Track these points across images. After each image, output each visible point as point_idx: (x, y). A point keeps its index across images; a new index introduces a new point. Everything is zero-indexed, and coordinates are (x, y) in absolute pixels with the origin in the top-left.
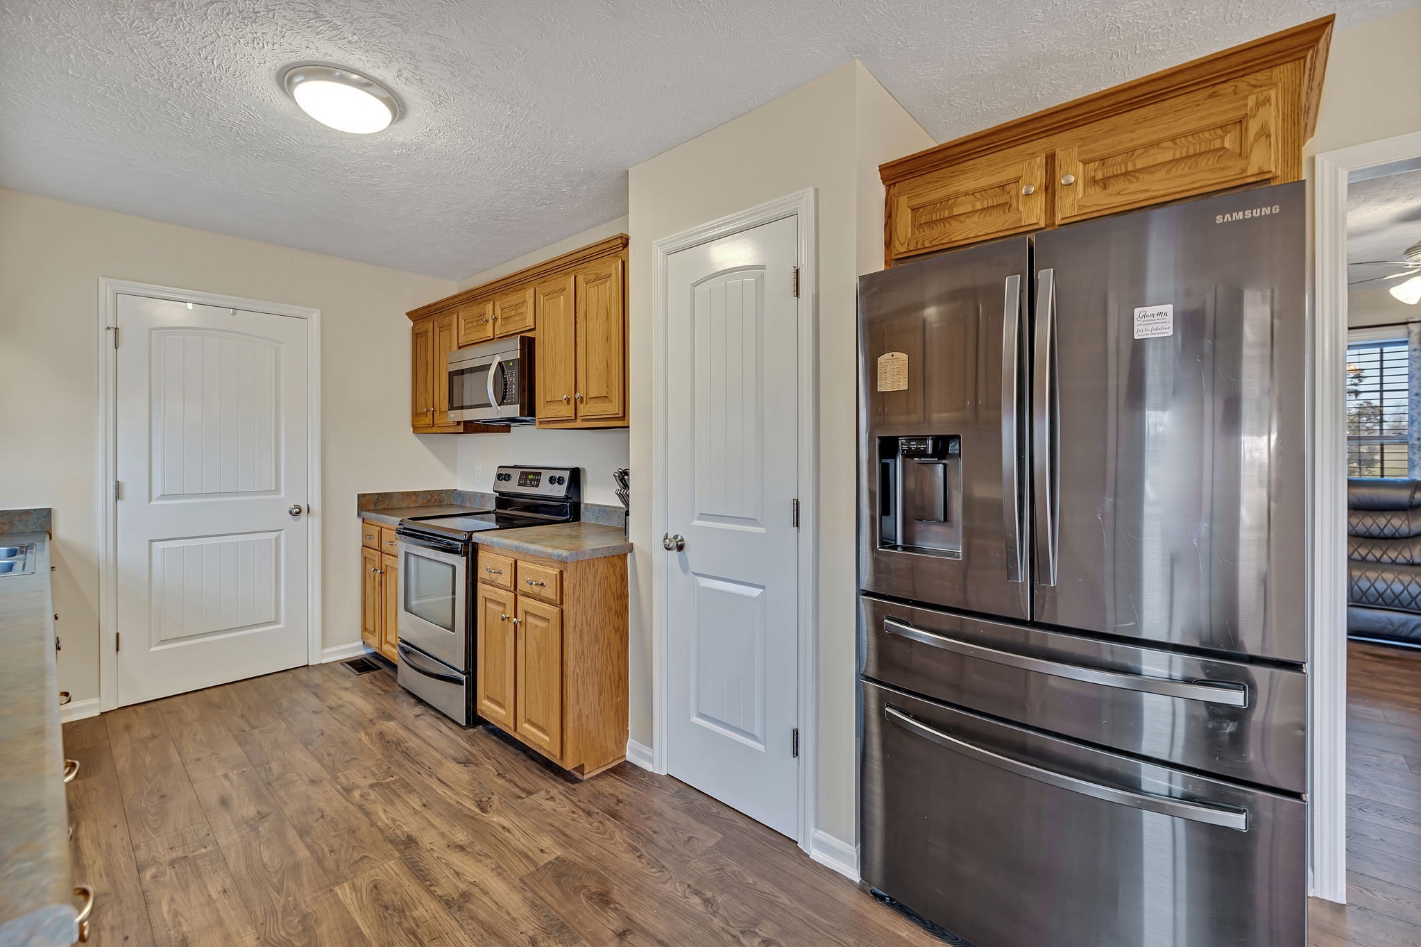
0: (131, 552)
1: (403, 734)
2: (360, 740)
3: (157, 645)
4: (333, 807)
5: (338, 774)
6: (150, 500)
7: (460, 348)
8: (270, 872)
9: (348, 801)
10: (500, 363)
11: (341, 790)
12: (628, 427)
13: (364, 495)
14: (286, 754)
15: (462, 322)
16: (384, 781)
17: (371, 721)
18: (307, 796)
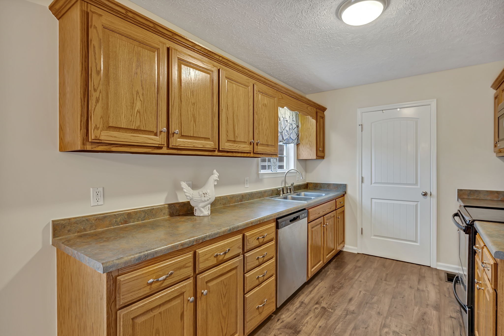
0: (366, 202)
1: (435, 321)
2: (414, 310)
3: (373, 236)
4: (373, 328)
5: (389, 317)
6: (371, 184)
8: (334, 332)
9: (380, 330)
11: (383, 324)
13: (461, 190)
14: (383, 297)
16: (401, 334)
17: (427, 305)
18: (371, 317)
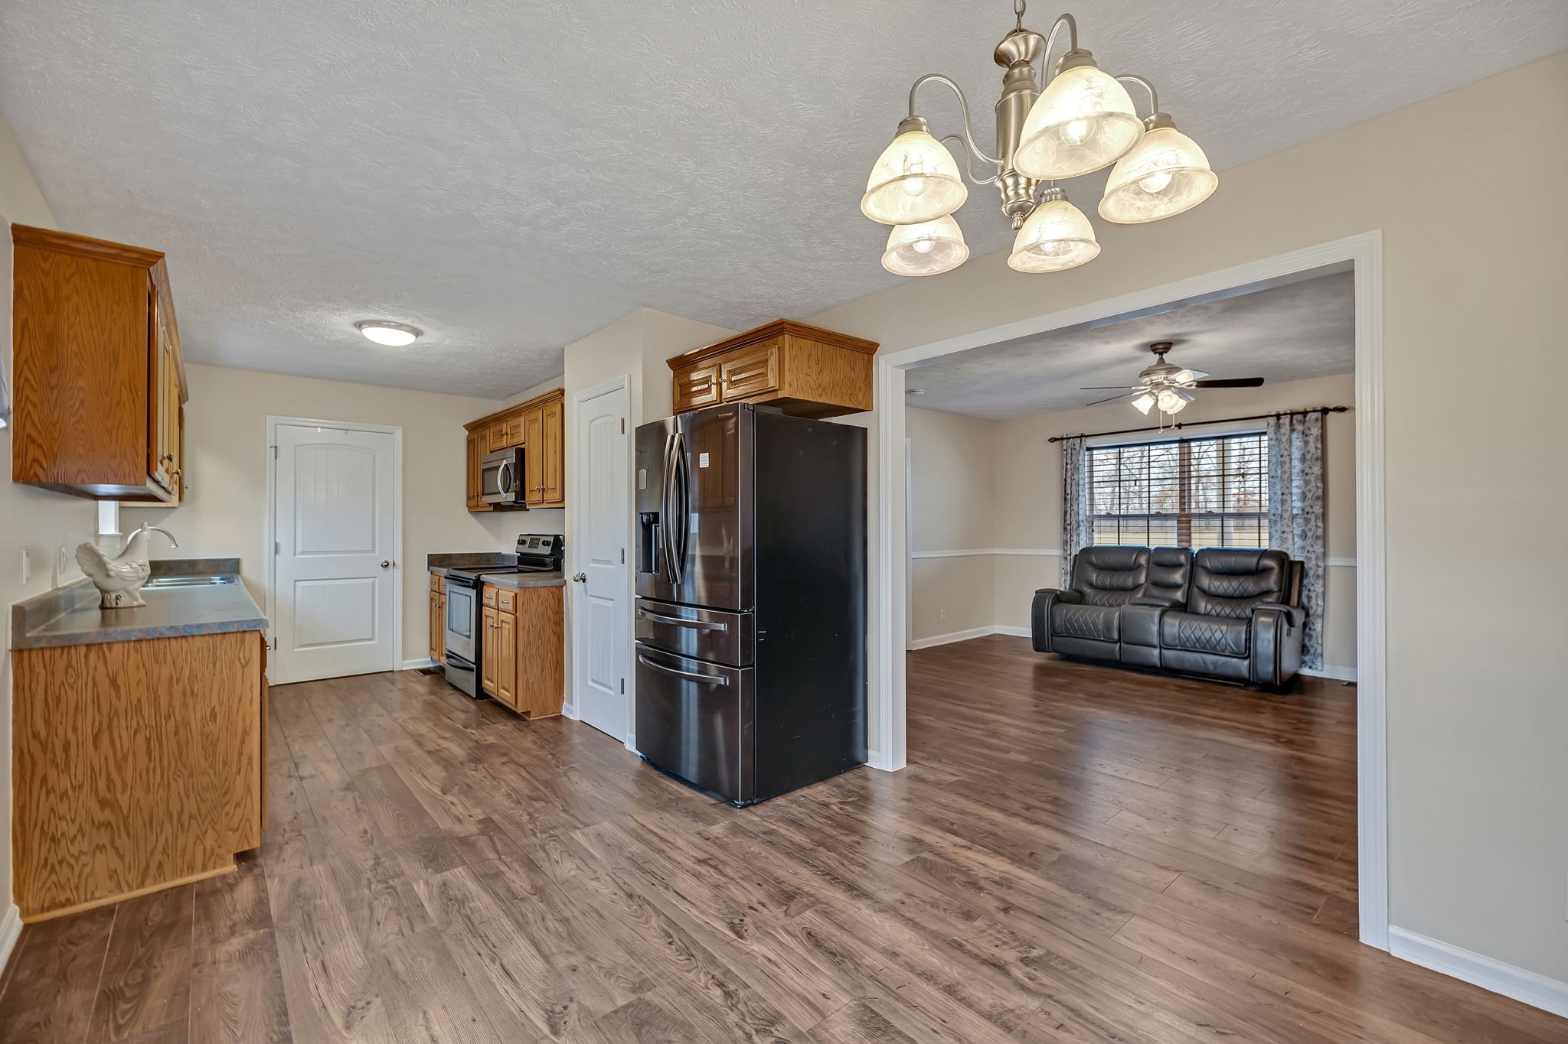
0: (284, 589)
3: (298, 648)
6: (295, 555)
7: (491, 452)
10: (506, 465)
12: (564, 508)
13: (432, 555)
15: (492, 434)
